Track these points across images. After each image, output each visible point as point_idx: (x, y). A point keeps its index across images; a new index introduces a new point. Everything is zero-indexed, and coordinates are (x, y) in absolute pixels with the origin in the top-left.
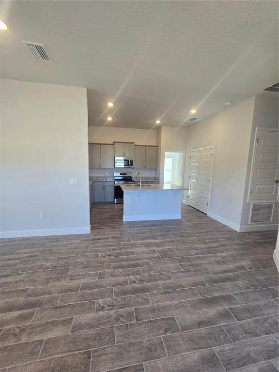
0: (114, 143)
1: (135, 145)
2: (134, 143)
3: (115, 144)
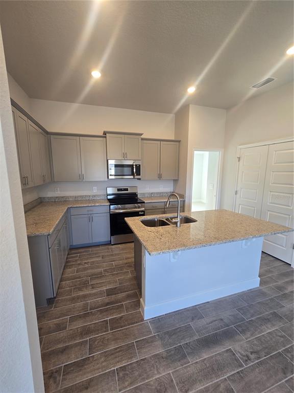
0: (105, 133)
1: (143, 139)
2: (142, 134)
3: (107, 134)
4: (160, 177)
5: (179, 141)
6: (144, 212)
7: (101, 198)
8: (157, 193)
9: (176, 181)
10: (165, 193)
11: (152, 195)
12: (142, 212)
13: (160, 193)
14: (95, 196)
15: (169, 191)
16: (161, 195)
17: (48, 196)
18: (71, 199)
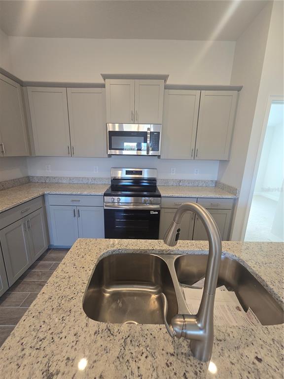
2: (166, 78)
4: (195, 154)
5: (239, 89)
6: (159, 211)
7: (104, 183)
8: (189, 181)
9: (224, 163)
10: (202, 181)
11: (179, 184)
12: (155, 211)
13: (195, 181)
14: (95, 179)
15: (210, 179)
16: (195, 185)
17: (38, 175)
18: (64, 181)
